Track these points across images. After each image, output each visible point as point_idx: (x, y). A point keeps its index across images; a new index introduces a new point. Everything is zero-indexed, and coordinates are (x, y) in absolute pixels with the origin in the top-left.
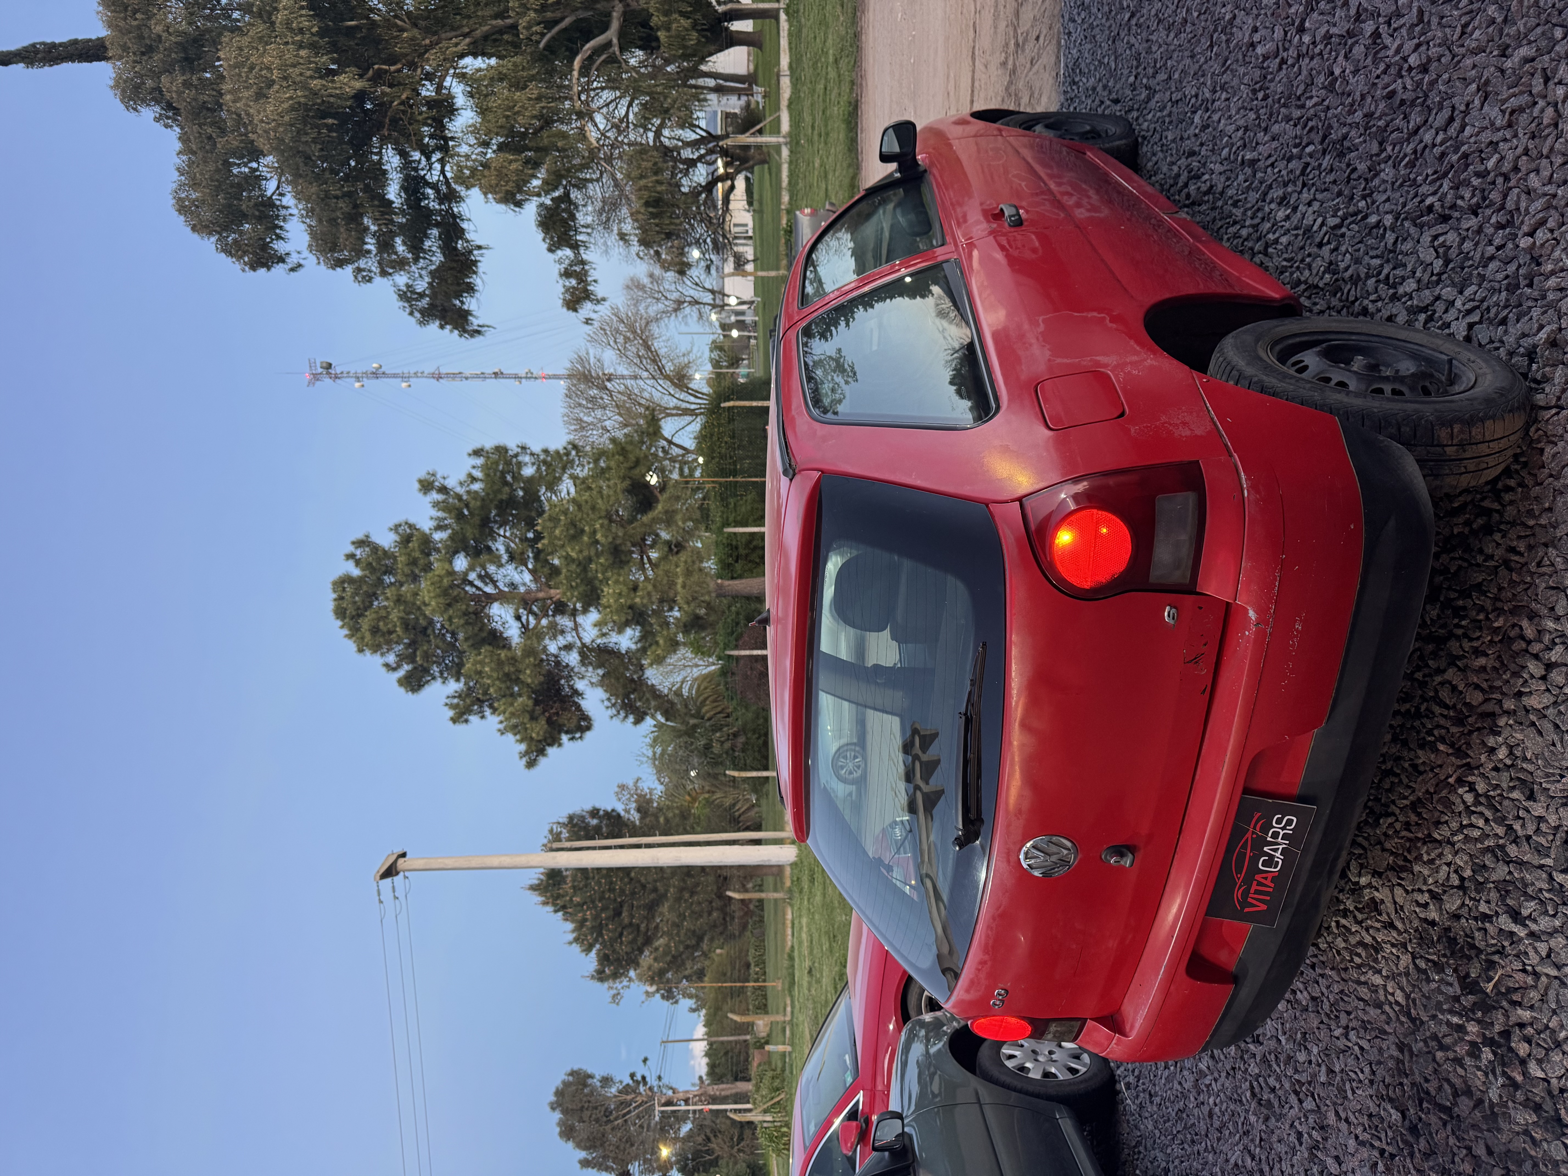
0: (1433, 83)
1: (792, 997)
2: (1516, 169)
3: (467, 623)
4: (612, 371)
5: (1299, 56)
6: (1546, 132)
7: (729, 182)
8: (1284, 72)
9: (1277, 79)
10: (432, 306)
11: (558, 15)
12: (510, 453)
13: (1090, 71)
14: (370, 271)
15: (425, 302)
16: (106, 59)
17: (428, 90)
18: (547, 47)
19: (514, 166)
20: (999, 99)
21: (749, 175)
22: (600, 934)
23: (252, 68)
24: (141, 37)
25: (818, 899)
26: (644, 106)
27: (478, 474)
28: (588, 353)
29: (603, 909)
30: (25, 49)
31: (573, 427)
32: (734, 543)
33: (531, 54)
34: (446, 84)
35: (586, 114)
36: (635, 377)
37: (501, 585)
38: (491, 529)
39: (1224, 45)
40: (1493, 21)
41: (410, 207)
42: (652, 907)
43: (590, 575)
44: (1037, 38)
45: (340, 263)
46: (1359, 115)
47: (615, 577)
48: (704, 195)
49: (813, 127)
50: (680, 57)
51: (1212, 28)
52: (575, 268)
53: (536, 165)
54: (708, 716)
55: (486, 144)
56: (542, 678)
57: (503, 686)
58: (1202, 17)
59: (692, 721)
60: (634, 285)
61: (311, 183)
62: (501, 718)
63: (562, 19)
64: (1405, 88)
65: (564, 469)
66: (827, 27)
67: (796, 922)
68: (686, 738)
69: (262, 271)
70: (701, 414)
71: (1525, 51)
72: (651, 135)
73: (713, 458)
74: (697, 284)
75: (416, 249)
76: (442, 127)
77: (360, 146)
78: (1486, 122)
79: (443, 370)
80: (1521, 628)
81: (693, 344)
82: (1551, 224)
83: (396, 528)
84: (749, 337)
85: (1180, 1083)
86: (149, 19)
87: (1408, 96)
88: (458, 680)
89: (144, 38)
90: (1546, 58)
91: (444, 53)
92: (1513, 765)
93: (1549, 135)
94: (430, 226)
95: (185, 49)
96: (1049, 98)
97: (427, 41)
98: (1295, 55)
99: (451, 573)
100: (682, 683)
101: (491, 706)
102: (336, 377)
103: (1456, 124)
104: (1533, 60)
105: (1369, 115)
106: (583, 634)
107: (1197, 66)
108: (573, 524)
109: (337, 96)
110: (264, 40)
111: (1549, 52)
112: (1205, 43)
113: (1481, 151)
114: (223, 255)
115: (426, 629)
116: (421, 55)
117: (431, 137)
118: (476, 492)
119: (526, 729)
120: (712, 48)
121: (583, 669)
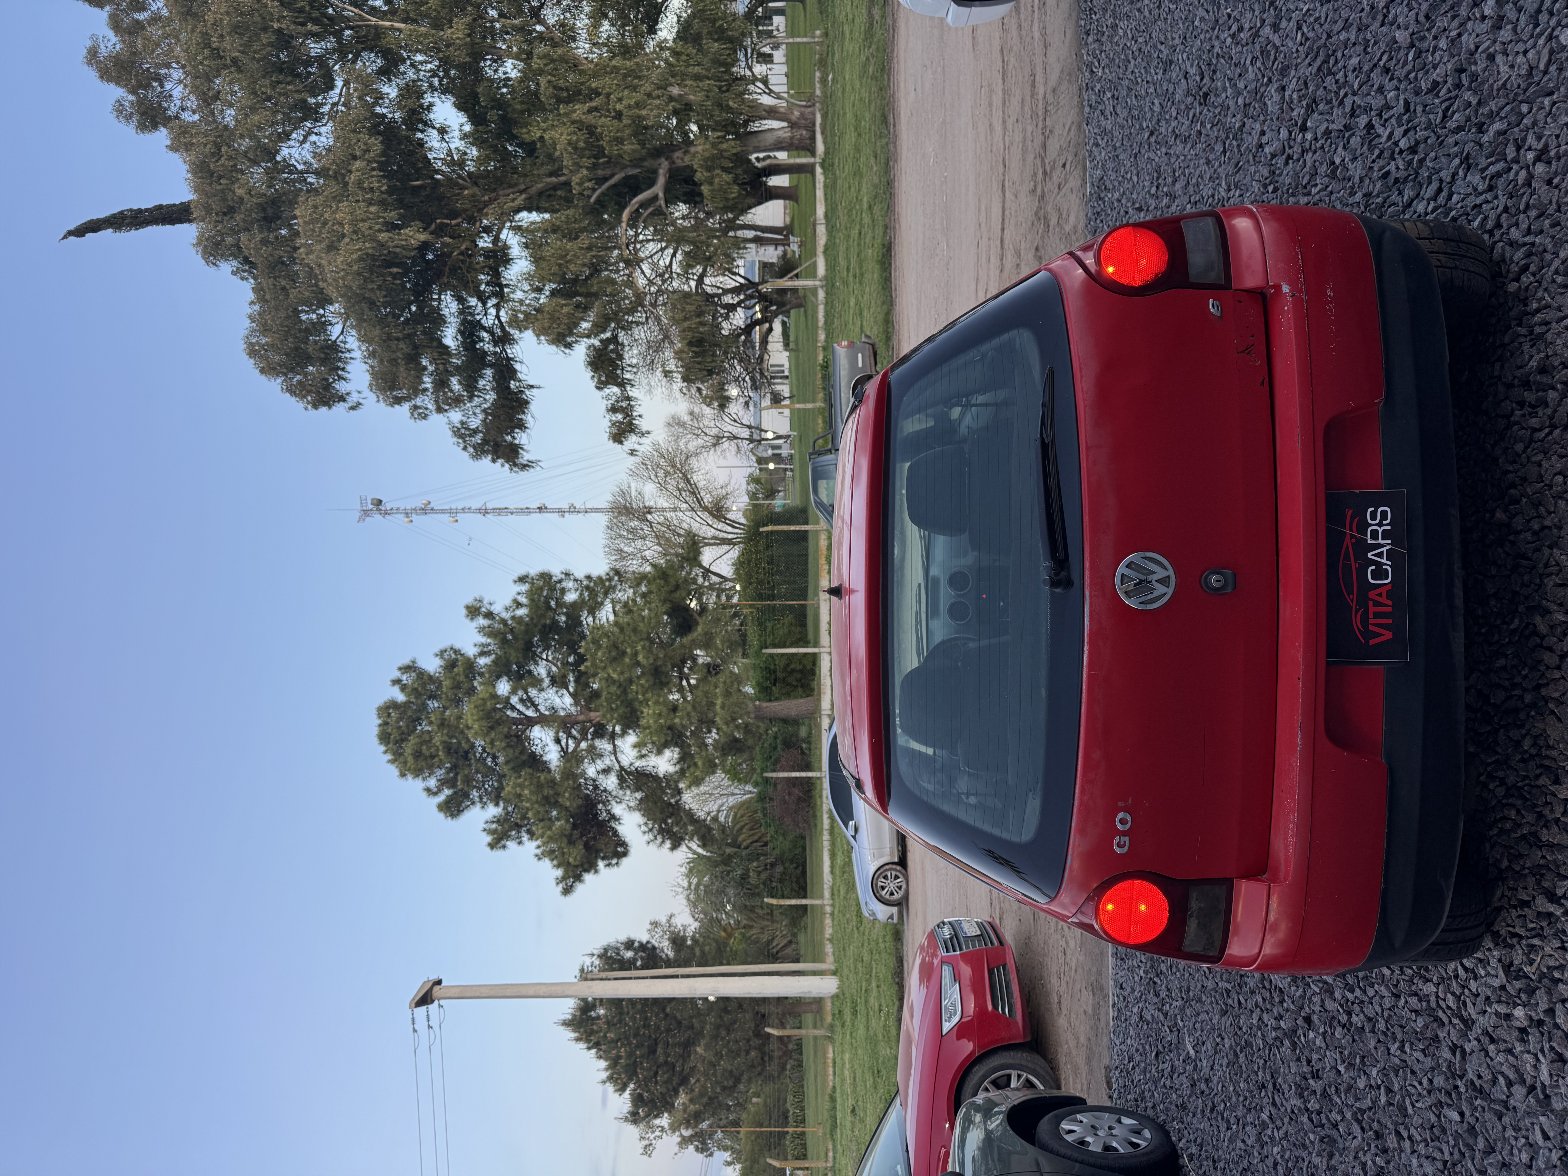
0: (1421, 161)
1: (834, 1141)
2: (1498, 225)
3: (509, 746)
4: (652, 504)
5: (1303, 151)
6: (1522, 191)
7: (767, 325)
8: (1291, 166)
9: (1285, 172)
10: (485, 441)
11: (608, 172)
12: (554, 579)
13: (1114, 187)
14: (426, 409)
15: (478, 439)
16: (190, 221)
17: (485, 242)
18: (598, 201)
19: (565, 310)
20: (1030, 223)
21: (786, 319)
22: (635, 1073)
23: (325, 224)
24: (224, 200)
25: (861, 1032)
26: (687, 254)
27: (523, 600)
28: (629, 487)
29: (637, 1047)
30: (114, 216)
31: (614, 558)
32: (772, 667)
33: (583, 208)
34: (503, 236)
35: (633, 262)
36: (675, 510)
37: (542, 708)
38: (534, 653)
39: (1236, 150)
40: (1469, 104)
41: (465, 349)
42: (688, 1045)
43: (630, 696)
44: (1064, 165)
45: (398, 401)
46: (1358, 197)
47: (655, 698)
48: (743, 337)
49: (848, 270)
50: (722, 209)
51: (1224, 136)
52: (620, 404)
53: (586, 308)
54: (745, 844)
55: (539, 290)
56: (580, 802)
57: (541, 809)
58: (1215, 128)
59: (729, 850)
60: (676, 423)
61: (374, 326)
62: (539, 842)
63: (613, 175)
64: (1398, 168)
65: (606, 594)
66: (861, 176)
67: (838, 1060)
68: (721, 868)
69: (324, 410)
70: (739, 543)
71: (1497, 126)
72: (693, 284)
73: (750, 584)
74: (735, 421)
75: (471, 387)
76: (497, 275)
77: (421, 292)
78: (1470, 190)
79: (490, 506)
80: (1535, 625)
81: (730, 477)
82: (1532, 268)
83: (442, 652)
84: (786, 470)
85: (1243, 1141)
86: (233, 183)
87: (1402, 174)
88: (497, 804)
89: (227, 200)
90: (1516, 130)
91: (502, 208)
92: (1537, 755)
93: (1524, 193)
94: (485, 366)
95: (264, 210)
96: (1077, 217)
97: (486, 198)
98: (1300, 151)
99: (494, 696)
100: (719, 811)
101: (529, 832)
102: (386, 513)
103: (1444, 194)
104: (1505, 132)
105: (1368, 195)
106: (622, 758)
107: (1212, 170)
108: (615, 646)
109: (402, 247)
110: (337, 199)
111: (1518, 125)
112: (1219, 148)
113: (1468, 214)
114: (288, 395)
115: (467, 752)
116: (480, 210)
117: (487, 284)
118: (521, 617)
119: (563, 854)
120: (750, 200)
121: (621, 792)
